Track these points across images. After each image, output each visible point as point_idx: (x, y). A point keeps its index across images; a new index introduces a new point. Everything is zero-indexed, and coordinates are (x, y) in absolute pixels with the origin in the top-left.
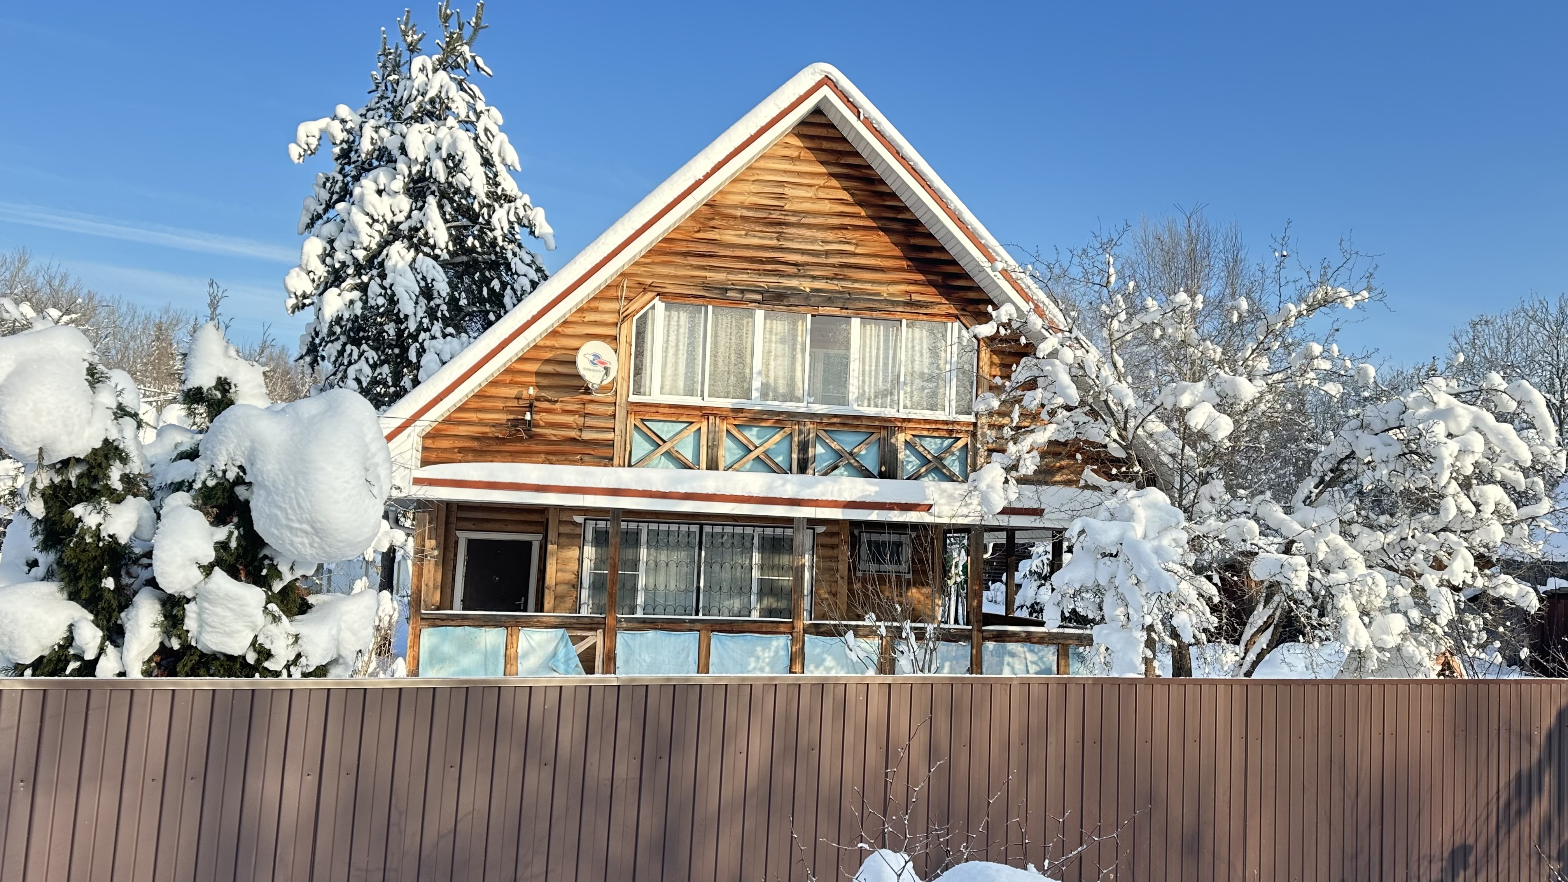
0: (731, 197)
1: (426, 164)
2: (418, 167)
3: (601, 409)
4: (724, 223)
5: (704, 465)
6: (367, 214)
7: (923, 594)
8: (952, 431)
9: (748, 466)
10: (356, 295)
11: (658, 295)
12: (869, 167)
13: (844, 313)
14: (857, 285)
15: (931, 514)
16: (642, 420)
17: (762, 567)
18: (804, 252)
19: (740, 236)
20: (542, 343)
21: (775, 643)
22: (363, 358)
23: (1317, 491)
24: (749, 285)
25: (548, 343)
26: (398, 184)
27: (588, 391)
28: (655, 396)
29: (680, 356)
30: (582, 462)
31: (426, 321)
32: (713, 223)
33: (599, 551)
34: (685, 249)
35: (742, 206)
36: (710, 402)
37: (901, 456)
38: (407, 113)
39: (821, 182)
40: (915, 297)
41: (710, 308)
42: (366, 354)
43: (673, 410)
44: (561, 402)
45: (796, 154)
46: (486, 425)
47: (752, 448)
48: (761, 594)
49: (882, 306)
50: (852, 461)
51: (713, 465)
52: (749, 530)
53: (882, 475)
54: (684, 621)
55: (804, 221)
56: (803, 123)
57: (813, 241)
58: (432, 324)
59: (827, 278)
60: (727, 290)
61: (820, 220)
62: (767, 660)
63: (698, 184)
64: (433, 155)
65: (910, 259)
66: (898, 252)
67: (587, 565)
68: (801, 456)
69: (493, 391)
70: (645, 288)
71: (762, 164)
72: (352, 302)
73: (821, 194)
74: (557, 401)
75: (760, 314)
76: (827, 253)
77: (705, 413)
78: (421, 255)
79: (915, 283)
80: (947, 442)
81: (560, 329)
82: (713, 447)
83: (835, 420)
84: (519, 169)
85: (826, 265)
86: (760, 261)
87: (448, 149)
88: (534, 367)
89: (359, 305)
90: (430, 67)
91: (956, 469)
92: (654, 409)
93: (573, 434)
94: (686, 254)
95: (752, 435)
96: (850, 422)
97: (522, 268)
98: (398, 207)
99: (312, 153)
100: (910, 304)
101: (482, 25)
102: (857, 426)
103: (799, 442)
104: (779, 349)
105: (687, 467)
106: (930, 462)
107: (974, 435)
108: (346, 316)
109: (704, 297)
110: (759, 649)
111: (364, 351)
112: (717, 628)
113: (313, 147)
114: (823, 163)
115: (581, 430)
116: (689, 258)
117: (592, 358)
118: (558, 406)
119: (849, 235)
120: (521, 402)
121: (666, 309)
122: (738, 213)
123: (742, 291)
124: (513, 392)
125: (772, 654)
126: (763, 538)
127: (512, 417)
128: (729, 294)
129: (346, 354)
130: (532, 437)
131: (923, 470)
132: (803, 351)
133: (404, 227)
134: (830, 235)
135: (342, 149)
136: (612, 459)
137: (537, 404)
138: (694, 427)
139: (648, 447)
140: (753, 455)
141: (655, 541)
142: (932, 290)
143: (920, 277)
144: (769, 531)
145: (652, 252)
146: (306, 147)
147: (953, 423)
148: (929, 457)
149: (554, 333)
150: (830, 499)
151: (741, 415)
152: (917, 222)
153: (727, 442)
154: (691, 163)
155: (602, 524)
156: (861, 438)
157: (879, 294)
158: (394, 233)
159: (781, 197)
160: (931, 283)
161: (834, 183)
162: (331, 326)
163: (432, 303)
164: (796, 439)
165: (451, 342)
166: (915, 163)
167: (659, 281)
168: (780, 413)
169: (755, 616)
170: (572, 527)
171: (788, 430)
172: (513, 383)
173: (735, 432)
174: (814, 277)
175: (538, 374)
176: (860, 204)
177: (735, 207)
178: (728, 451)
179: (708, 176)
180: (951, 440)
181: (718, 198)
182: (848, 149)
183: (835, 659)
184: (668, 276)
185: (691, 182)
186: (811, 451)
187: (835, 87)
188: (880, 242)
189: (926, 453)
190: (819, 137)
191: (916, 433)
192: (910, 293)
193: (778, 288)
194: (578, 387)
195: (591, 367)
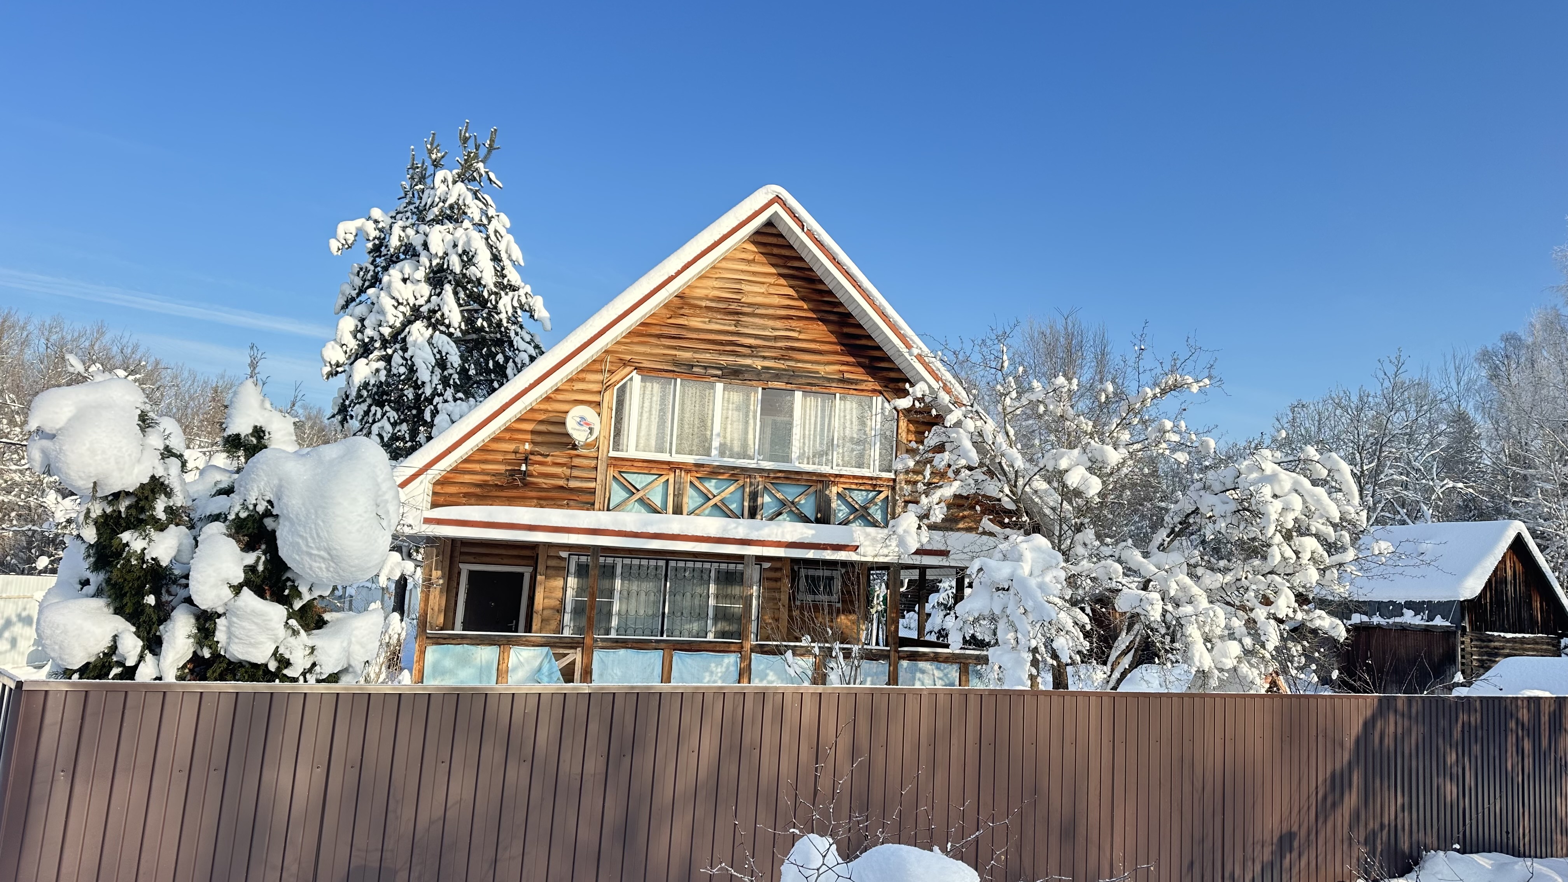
0: (698, 291)
1: (444, 258)
2: (438, 261)
3: (585, 462)
4: (691, 311)
5: (670, 510)
6: (394, 298)
7: (850, 621)
8: (875, 485)
9: (707, 512)
10: (382, 364)
11: (636, 369)
12: (811, 270)
13: (789, 387)
14: (799, 365)
15: (857, 554)
16: (620, 472)
17: (717, 597)
18: (756, 337)
19: (704, 322)
20: (537, 407)
21: (726, 661)
22: (385, 417)
23: (1169, 539)
24: (711, 363)
25: (542, 407)
26: (420, 274)
27: (574, 447)
28: (631, 453)
29: (653, 419)
30: (568, 506)
31: (440, 387)
32: (682, 311)
33: (581, 580)
34: (658, 332)
35: (707, 298)
36: (677, 458)
37: (833, 505)
38: (430, 217)
39: (772, 280)
40: (847, 375)
41: (679, 380)
42: (388, 414)
43: (645, 464)
44: (552, 455)
45: (751, 257)
46: (488, 474)
47: (710, 496)
48: (716, 619)
49: (820, 382)
50: (794, 509)
51: (678, 510)
52: (707, 565)
53: (818, 521)
54: (650, 641)
55: (757, 311)
56: (758, 233)
57: (764, 328)
58: (445, 390)
59: (775, 358)
60: (693, 366)
61: (771, 311)
62: (719, 675)
63: (671, 279)
64: (450, 251)
65: (843, 345)
66: (833, 339)
67: (570, 593)
68: (751, 504)
69: (495, 446)
70: (625, 363)
71: (724, 264)
72: (377, 370)
73: (772, 290)
74: (548, 455)
75: (719, 386)
76: (776, 338)
77: (672, 467)
78: (437, 332)
79: (847, 364)
80: (871, 495)
81: (552, 396)
82: (679, 495)
83: (780, 475)
84: (522, 264)
85: (775, 348)
86: (721, 343)
87: (463, 247)
88: (529, 427)
89: (383, 373)
90: (450, 180)
91: (878, 517)
92: (630, 463)
93: (561, 483)
94: (659, 336)
95: (711, 486)
96: (793, 476)
97: (522, 345)
98: (420, 293)
99: (349, 247)
100: (843, 381)
101: (495, 146)
102: (798, 480)
103: (750, 492)
104: (735, 416)
105: (656, 511)
106: (857, 510)
107: (893, 489)
108: (372, 382)
109: (674, 371)
110: (713, 665)
111: (386, 412)
112: (678, 647)
113: (350, 242)
114: (773, 265)
115: (568, 480)
116: (662, 339)
117: (579, 420)
118: (549, 459)
119: (794, 324)
120: (518, 455)
121: (642, 380)
122: (703, 304)
123: (705, 368)
124: (511, 447)
125: (724, 670)
126: (718, 572)
127: (509, 468)
128: (695, 369)
129: (371, 414)
130: (526, 485)
131: (852, 517)
132: (755, 417)
133: (424, 309)
134: (778, 324)
135: (374, 244)
136: (593, 504)
137: (531, 457)
138: (664, 479)
139: (624, 495)
140: (712, 503)
141: (628, 574)
142: (861, 370)
143: (851, 359)
144: (724, 566)
145: (631, 334)
146: (344, 242)
147: (876, 479)
148: (857, 506)
149: (548, 399)
150: (775, 540)
151: (702, 469)
152: (849, 315)
153: (690, 492)
154: (666, 262)
155: (583, 559)
156: (801, 490)
157: (818, 373)
158: (416, 314)
159: (739, 291)
160: (860, 365)
161: (782, 281)
162: (359, 390)
163: (446, 373)
164: (747, 490)
165: (460, 405)
166: (848, 268)
167: (637, 358)
168: (735, 468)
169: (710, 637)
170: (558, 561)
171: (741, 482)
172: (511, 440)
173: (697, 484)
174: (764, 358)
175: (533, 432)
176: (803, 299)
177: (701, 299)
178: (691, 499)
179: (679, 273)
180: (874, 493)
181: (687, 291)
182: (794, 255)
183: (776, 673)
184: (644, 354)
185: (666, 277)
186: (760, 500)
187: (784, 204)
188: (819, 330)
189: (853, 503)
190: (771, 245)
191: (845, 486)
192: (842, 372)
193: (735, 365)
194: (568, 444)
195: (578, 427)
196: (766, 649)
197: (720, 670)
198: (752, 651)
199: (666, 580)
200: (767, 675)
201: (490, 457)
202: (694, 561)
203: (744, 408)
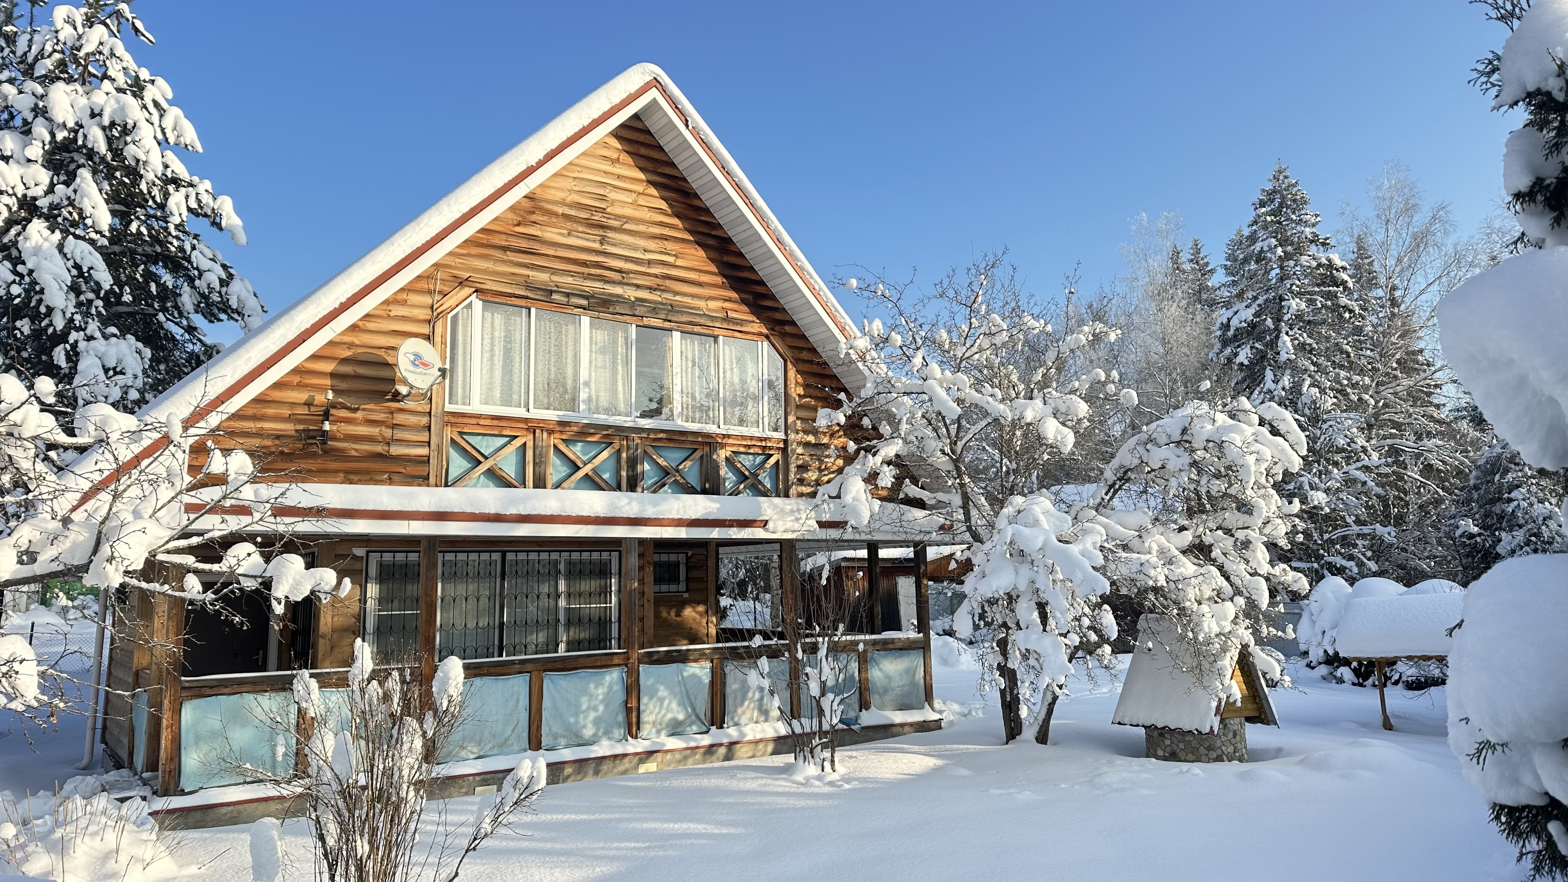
0: (552, 192)
1: (76, 132)
2: (65, 134)
3: (413, 420)
4: (545, 218)
5: (530, 482)
7: (697, 613)
8: (765, 447)
9: (573, 485)
11: (476, 291)
12: (684, 180)
13: (667, 325)
14: (678, 298)
15: (767, 530)
16: (461, 433)
17: (569, 595)
18: (627, 259)
19: (563, 235)
20: (338, 340)
21: (608, 678)
23: (1108, 497)
24: (573, 289)
25: (347, 339)
27: (397, 397)
28: (476, 406)
29: (496, 362)
30: (391, 482)
32: (534, 217)
33: (385, 587)
34: (504, 243)
35: (563, 203)
36: (536, 413)
37: (722, 473)
39: (640, 188)
40: (732, 314)
41: (533, 310)
43: (495, 423)
44: (364, 410)
45: (615, 156)
46: (269, 436)
47: (580, 464)
48: (569, 624)
49: (702, 321)
50: (678, 478)
51: (540, 483)
52: (555, 556)
53: (704, 492)
54: (513, 662)
55: (626, 226)
56: (623, 126)
57: (635, 248)
58: (87, 323)
59: (650, 288)
60: (551, 292)
61: (641, 228)
62: (601, 697)
63: (530, 171)
64: (86, 121)
65: (724, 276)
66: (713, 268)
67: (371, 604)
68: (630, 473)
69: (277, 395)
70: (462, 283)
71: (584, 162)
73: (642, 201)
74: (357, 409)
75: (585, 320)
76: (650, 263)
77: (532, 427)
78: (71, 237)
79: (729, 300)
80: (759, 459)
81: (360, 323)
82: (540, 462)
83: (661, 435)
84: (201, 150)
85: (649, 275)
86: (584, 264)
87: (111, 117)
88: (329, 367)
90: (78, 19)
91: (768, 485)
92: (473, 421)
93: (379, 448)
94: (505, 249)
95: (577, 451)
96: (676, 437)
97: (205, 264)
98: (34, 179)
100: (727, 319)
102: (683, 442)
103: (628, 458)
104: (599, 360)
105: (509, 485)
106: (746, 478)
107: (784, 450)
109: (527, 298)
110: (592, 686)
112: (549, 666)
114: (642, 169)
115: (388, 444)
116: (509, 253)
117: (412, 358)
118: (359, 415)
119: (670, 246)
120: (313, 409)
121: (483, 307)
122: (560, 210)
123: (568, 295)
124: (302, 396)
125: (606, 690)
126: (569, 563)
127: (301, 427)
128: (555, 296)
130: (327, 452)
131: (742, 486)
132: (627, 362)
133: (43, 203)
134: (651, 245)
136: (427, 478)
137: (333, 411)
138: (518, 443)
139: (465, 465)
140: (580, 474)
141: (453, 575)
142: (745, 308)
143: (734, 295)
144: (575, 556)
145: (468, 242)
147: (765, 439)
148: (747, 473)
149: (354, 328)
151: (568, 429)
152: (729, 240)
153: (554, 460)
155: (388, 555)
156: (686, 454)
157: (698, 309)
158: (30, 209)
159: (602, 198)
160: (744, 301)
161: (653, 191)
164: (624, 455)
166: (740, 180)
167: (476, 276)
168: (610, 427)
169: (562, 650)
170: (353, 561)
171: (616, 446)
172: (301, 386)
173: (562, 447)
174: (638, 286)
175: (333, 375)
176: (677, 215)
177: (557, 203)
178: (555, 469)
179: (541, 164)
180: (762, 457)
181: (539, 191)
182: (665, 159)
183: (668, 688)
184: (486, 271)
185: (522, 168)
186: (639, 468)
187: (664, 91)
188: (697, 257)
189: (743, 469)
190: (636, 142)
191: (735, 449)
192: (726, 310)
193: (603, 294)
194: (386, 393)
195: (412, 368)
196: (655, 658)
197: (601, 691)
198: (640, 662)
199: (503, 578)
200: (657, 691)
201: (270, 411)
202: (539, 552)
203: (609, 349)
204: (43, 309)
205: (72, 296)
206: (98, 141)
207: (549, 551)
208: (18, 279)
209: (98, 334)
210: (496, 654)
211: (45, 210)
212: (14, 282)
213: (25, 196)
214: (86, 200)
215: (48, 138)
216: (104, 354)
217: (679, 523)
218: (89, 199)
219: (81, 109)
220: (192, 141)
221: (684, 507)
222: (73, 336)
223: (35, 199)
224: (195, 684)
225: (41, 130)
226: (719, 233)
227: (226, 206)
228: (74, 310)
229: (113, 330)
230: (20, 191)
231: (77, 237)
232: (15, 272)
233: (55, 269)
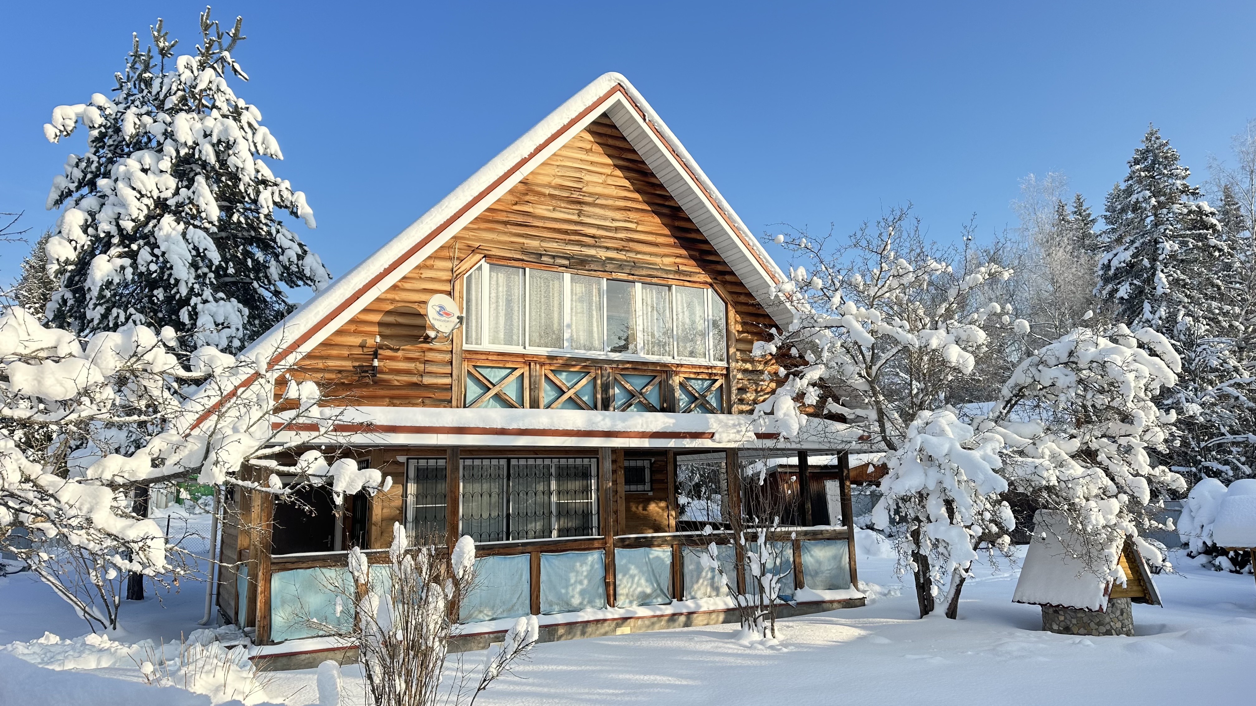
0: (541, 177)
1: (194, 149)
2: (186, 150)
3: (439, 356)
4: (536, 198)
5: (528, 405)
6: (134, 189)
7: (660, 508)
8: (711, 374)
9: (560, 406)
10: (127, 261)
11: (485, 257)
12: (643, 162)
13: (631, 278)
14: (639, 256)
16: (475, 367)
17: (559, 493)
18: (599, 227)
19: (549, 210)
20: (383, 297)
21: (590, 558)
23: (1005, 411)
24: (558, 252)
25: (390, 296)
26: (166, 164)
27: (427, 339)
28: (486, 345)
29: (500, 311)
30: (424, 404)
31: (196, 286)
32: (527, 198)
33: (421, 486)
34: (505, 219)
35: (549, 186)
36: (531, 350)
37: (677, 395)
39: (608, 171)
40: (682, 268)
41: (527, 270)
42: (133, 317)
43: (500, 358)
44: (403, 350)
45: (589, 146)
46: (333, 371)
47: (565, 390)
48: (559, 515)
49: (659, 274)
50: (642, 399)
51: (535, 404)
52: (547, 462)
53: (663, 410)
54: (517, 545)
55: (598, 202)
56: (594, 123)
57: (605, 218)
58: (203, 290)
59: (617, 250)
60: (540, 255)
61: (610, 202)
62: (585, 574)
63: (524, 162)
64: (201, 140)
65: (676, 237)
66: (667, 232)
67: (411, 499)
68: (604, 395)
69: (342, 340)
70: (474, 251)
71: (564, 153)
72: (123, 268)
73: (610, 181)
74: (398, 349)
75: (567, 276)
76: (617, 229)
77: (528, 360)
78: (191, 227)
79: (681, 256)
80: (706, 384)
81: (399, 284)
82: (534, 388)
83: (628, 366)
84: (282, 158)
85: (616, 239)
86: (566, 232)
87: (218, 136)
88: (377, 318)
89: (129, 271)
90: (195, 66)
91: (715, 404)
92: (484, 357)
93: (415, 379)
94: (506, 223)
95: (562, 379)
96: (640, 367)
97: (286, 243)
98: (165, 185)
99: (68, 134)
100: (678, 272)
101: (240, 36)
102: (645, 370)
103: (602, 384)
105: (512, 406)
106: (696, 399)
107: (727, 376)
108: (116, 280)
109: (523, 260)
110: (578, 564)
112: (545, 548)
113: (69, 129)
114: (609, 156)
115: (422, 376)
116: (509, 226)
117: (438, 309)
118: (400, 354)
119: (632, 215)
120: (365, 350)
121: (491, 270)
122: (547, 191)
123: (554, 257)
124: (357, 340)
125: (589, 568)
126: (559, 467)
127: (357, 364)
128: (543, 258)
130: (377, 383)
131: (693, 406)
132: (600, 308)
133: (171, 202)
134: (618, 215)
135: (100, 132)
136: (450, 401)
137: (380, 351)
138: (517, 373)
139: (478, 391)
140: (565, 397)
141: (472, 477)
142: (693, 262)
143: (683, 252)
144: (563, 462)
145: (478, 219)
146: (62, 129)
147: (711, 367)
148: (697, 395)
149: (395, 287)
150: (641, 430)
151: (555, 361)
152: (679, 209)
153: (545, 386)
154: (518, 143)
155: (423, 463)
156: (646, 380)
157: (655, 264)
158: (162, 205)
159: (579, 180)
160: (692, 257)
161: (618, 173)
162: (102, 289)
164: (599, 382)
165: (224, 306)
166: (687, 160)
167: (485, 245)
168: (587, 359)
170: (395, 467)
171: (593, 374)
172: (356, 333)
173: (551, 376)
174: (607, 248)
175: (380, 324)
176: (638, 191)
177: (544, 186)
178: (546, 393)
179: (532, 156)
180: (709, 382)
181: (530, 177)
182: (627, 147)
183: (637, 567)
184: (492, 241)
185: (518, 159)
186: (611, 392)
187: (626, 93)
188: (653, 223)
189: (694, 392)
190: (606, 135)
191: (686, 376)
192: (677, 265)
193: (581, 255)
194: (420, 337)
195: (438, 317)
196: (627, 543)
197: (585, 569)
198: (615, 546)
199: (508, 479)
200: (629, 569)
201: (334, 352)
202: (535, 458)
203: (586, 299)
204: (172, 281)
205: (192, 270)
206: (209, 154)
207: (543, 458)
208: (154, 259)
209: (211, 299)
210: (504, 538)
211: (173, 208)
212: (152, 261)
213: (159, 198)
214: (201, 198)
215: (174, 154)
216: (215, 313)
217: (643, 435)
218: (204, 198)
219: (198, 131)
220: (276, 151)
221: (647, 422)
222: (194, 300)
223: (166, 199)
224: (281, 561)
225: (169, 148)
226: (671, 203)
227: (300, 199)
228: (194, 281)
229: (221, 295)
230: (156, 194)
231: (195, 226)
232: (153, 254)
233: (180, 251)
